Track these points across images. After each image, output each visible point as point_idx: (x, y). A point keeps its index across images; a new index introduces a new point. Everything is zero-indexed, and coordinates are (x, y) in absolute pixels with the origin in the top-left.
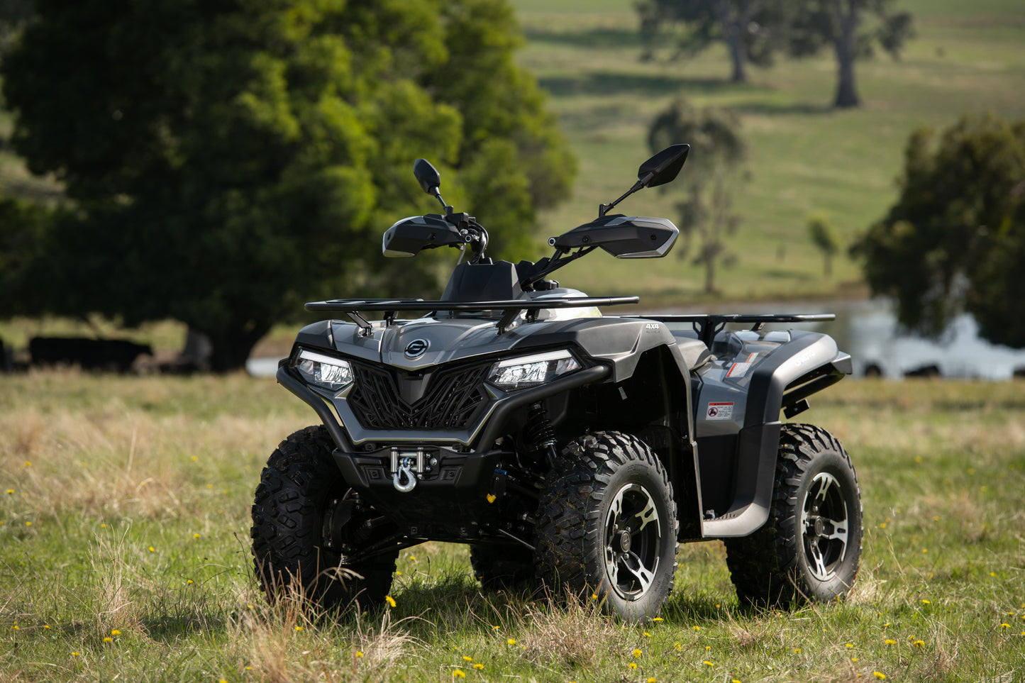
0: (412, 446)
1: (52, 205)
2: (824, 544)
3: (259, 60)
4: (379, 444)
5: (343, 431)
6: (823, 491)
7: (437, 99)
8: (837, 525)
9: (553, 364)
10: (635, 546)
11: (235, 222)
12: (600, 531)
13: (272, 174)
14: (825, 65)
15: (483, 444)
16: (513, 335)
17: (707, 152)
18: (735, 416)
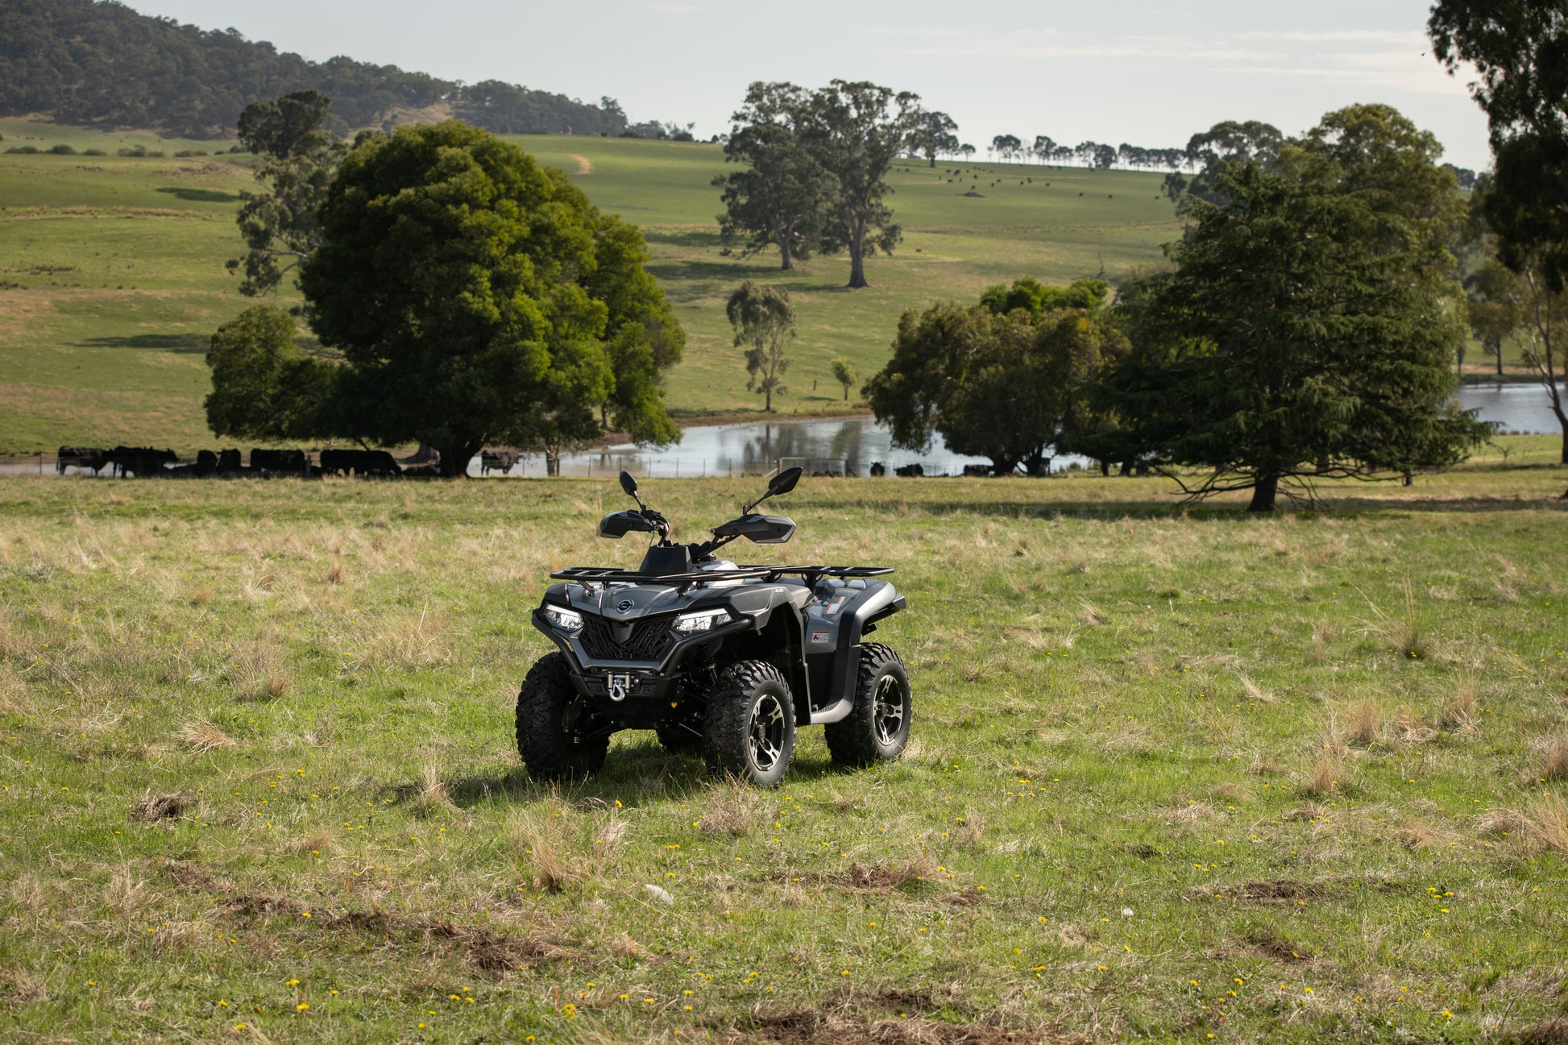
0: (622, 671)
1: (337, 363)
2: (887, 720)
3: (474, 269)
4: (600, 669)
5: (574, 655)
6: (887, 687)
7: (591, 295)
8: (895, 708)
9: (715, 618)
10: (768, 735)
11: (457, 376)
12: (745, 728)
13: (482, 345)
14: (845, 257)
15: (670, 670)
16: (688, 598)
17: (767, 318)
18: (831, 641)
